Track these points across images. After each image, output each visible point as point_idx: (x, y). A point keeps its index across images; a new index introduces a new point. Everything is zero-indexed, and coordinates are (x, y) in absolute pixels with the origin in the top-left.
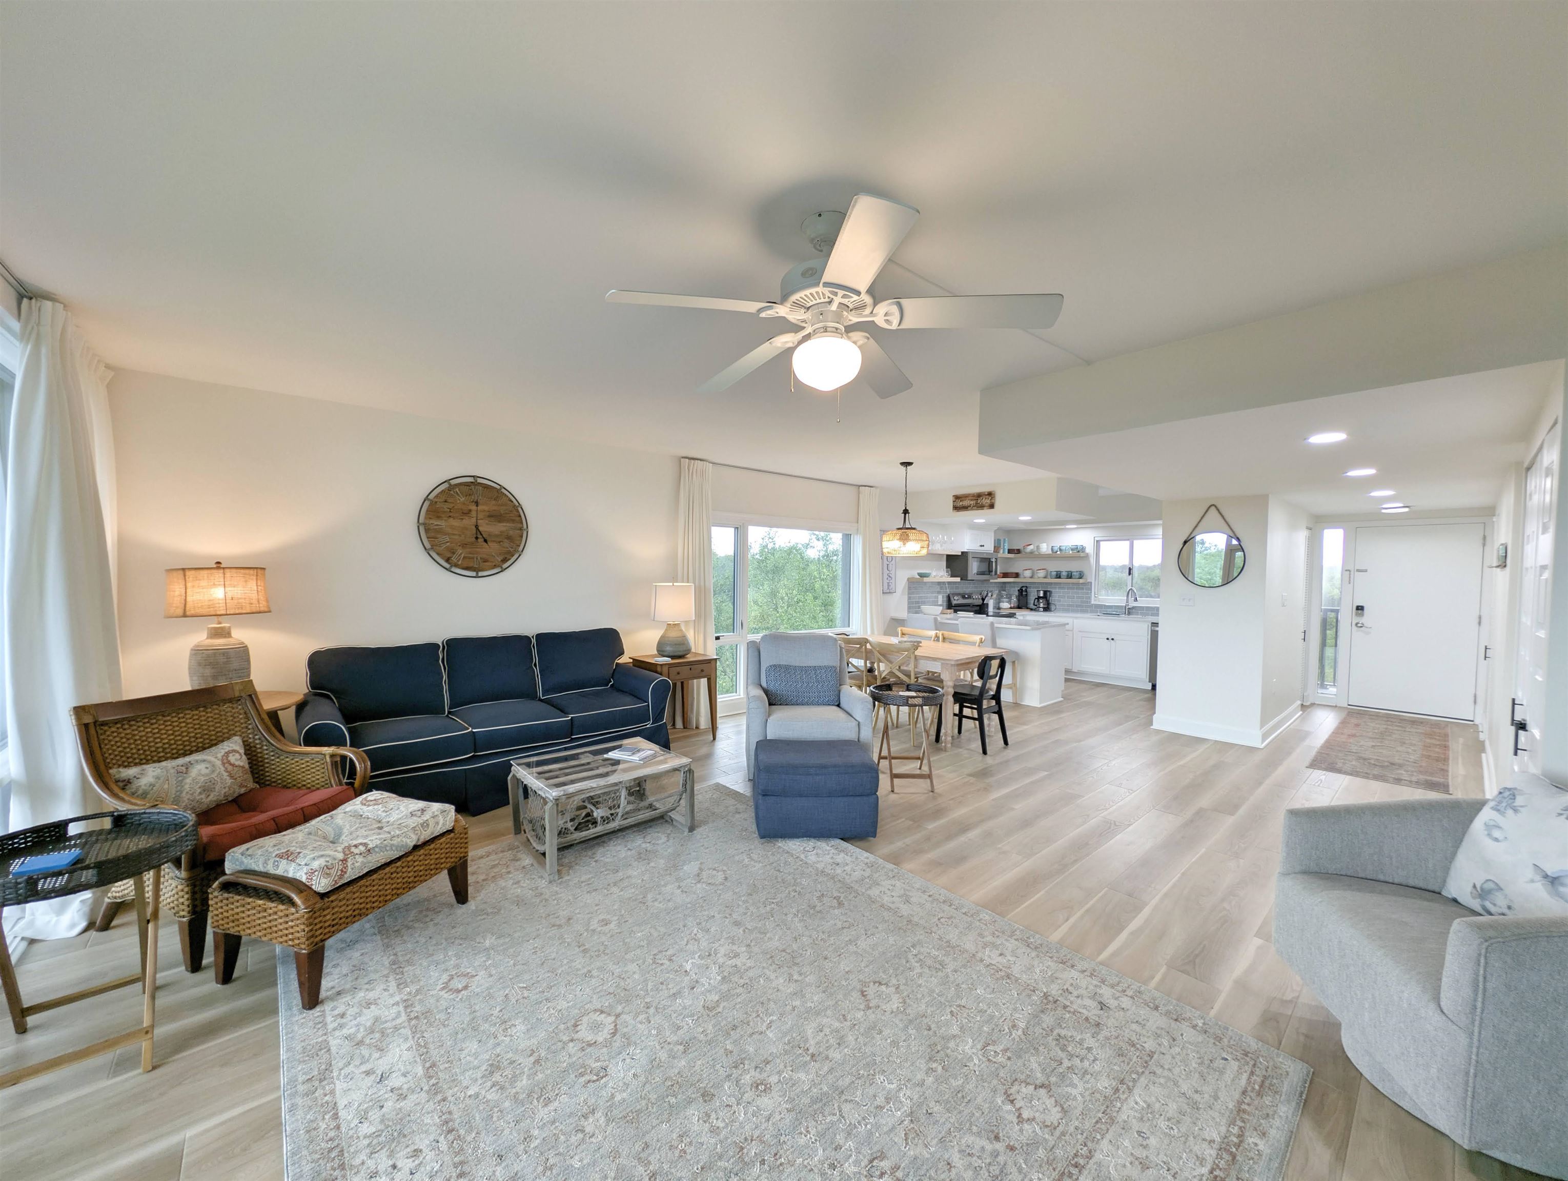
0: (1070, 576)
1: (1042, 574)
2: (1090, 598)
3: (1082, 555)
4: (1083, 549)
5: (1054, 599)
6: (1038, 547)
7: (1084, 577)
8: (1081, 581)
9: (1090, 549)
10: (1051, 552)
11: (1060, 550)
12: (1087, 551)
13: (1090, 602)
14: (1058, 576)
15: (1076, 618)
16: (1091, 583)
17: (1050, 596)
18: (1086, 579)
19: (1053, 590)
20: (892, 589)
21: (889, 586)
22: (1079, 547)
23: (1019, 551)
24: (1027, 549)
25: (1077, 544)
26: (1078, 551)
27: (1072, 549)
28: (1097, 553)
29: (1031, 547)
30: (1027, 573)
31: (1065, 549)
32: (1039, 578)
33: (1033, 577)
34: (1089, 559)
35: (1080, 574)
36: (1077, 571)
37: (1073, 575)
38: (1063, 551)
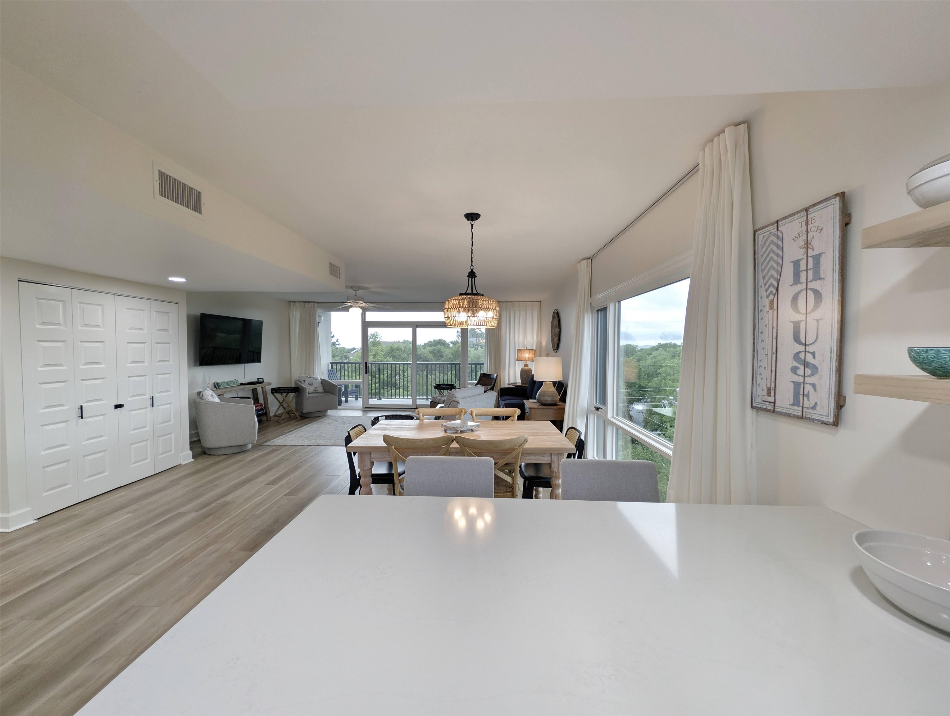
20: (814, 407)
21: (801, 397)
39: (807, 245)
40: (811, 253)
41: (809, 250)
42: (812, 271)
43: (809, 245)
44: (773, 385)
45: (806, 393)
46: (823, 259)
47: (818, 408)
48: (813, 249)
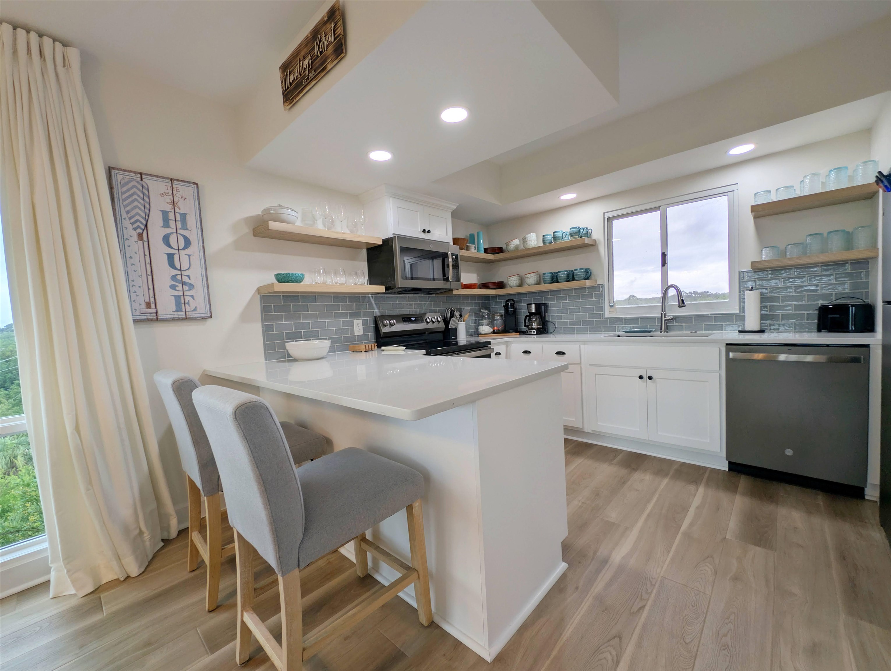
0: (571, 277)
1: (531, 279)
2: (602, 309)
3: (587, 241)
4: (588, 234)
5: (552, 315)
6: (524, 240)
7: (592, 277)
8: (588, 283)
9: (598, 235)
10: (541, 244)
11: (555, 238)
12: (595, 236)
13: (603, 314)
14: (555, 279)
15: (585, 342)
16: (602, 286)
17: (546, 311)
18: (596, 281)
19: (549, 303)
20: (195, 310)
21: (183, 305)
22: (582, 230)
23: (501, 250)
24: (510, 245)
25: (579, 227)
26: (581, 237)
27: (572, 235)
28: (609, 238)
29: (516, 242)
30: (513, 281)
31: (561, 235)
32: (529, 285)
33: (521, 285)
34: (598, 251)
35: (586, 274)
36: (581, 269)
37: (576, 275)
38: (559, 239)
39: (174, 204)
40: (177, 210)
41: (176, 208)
42: (180, 222)
43: (175, 204)
44: (152, 300)
45: (186, 301)
46: (188, 217)
47: (198, 310)
48: (179, 209)
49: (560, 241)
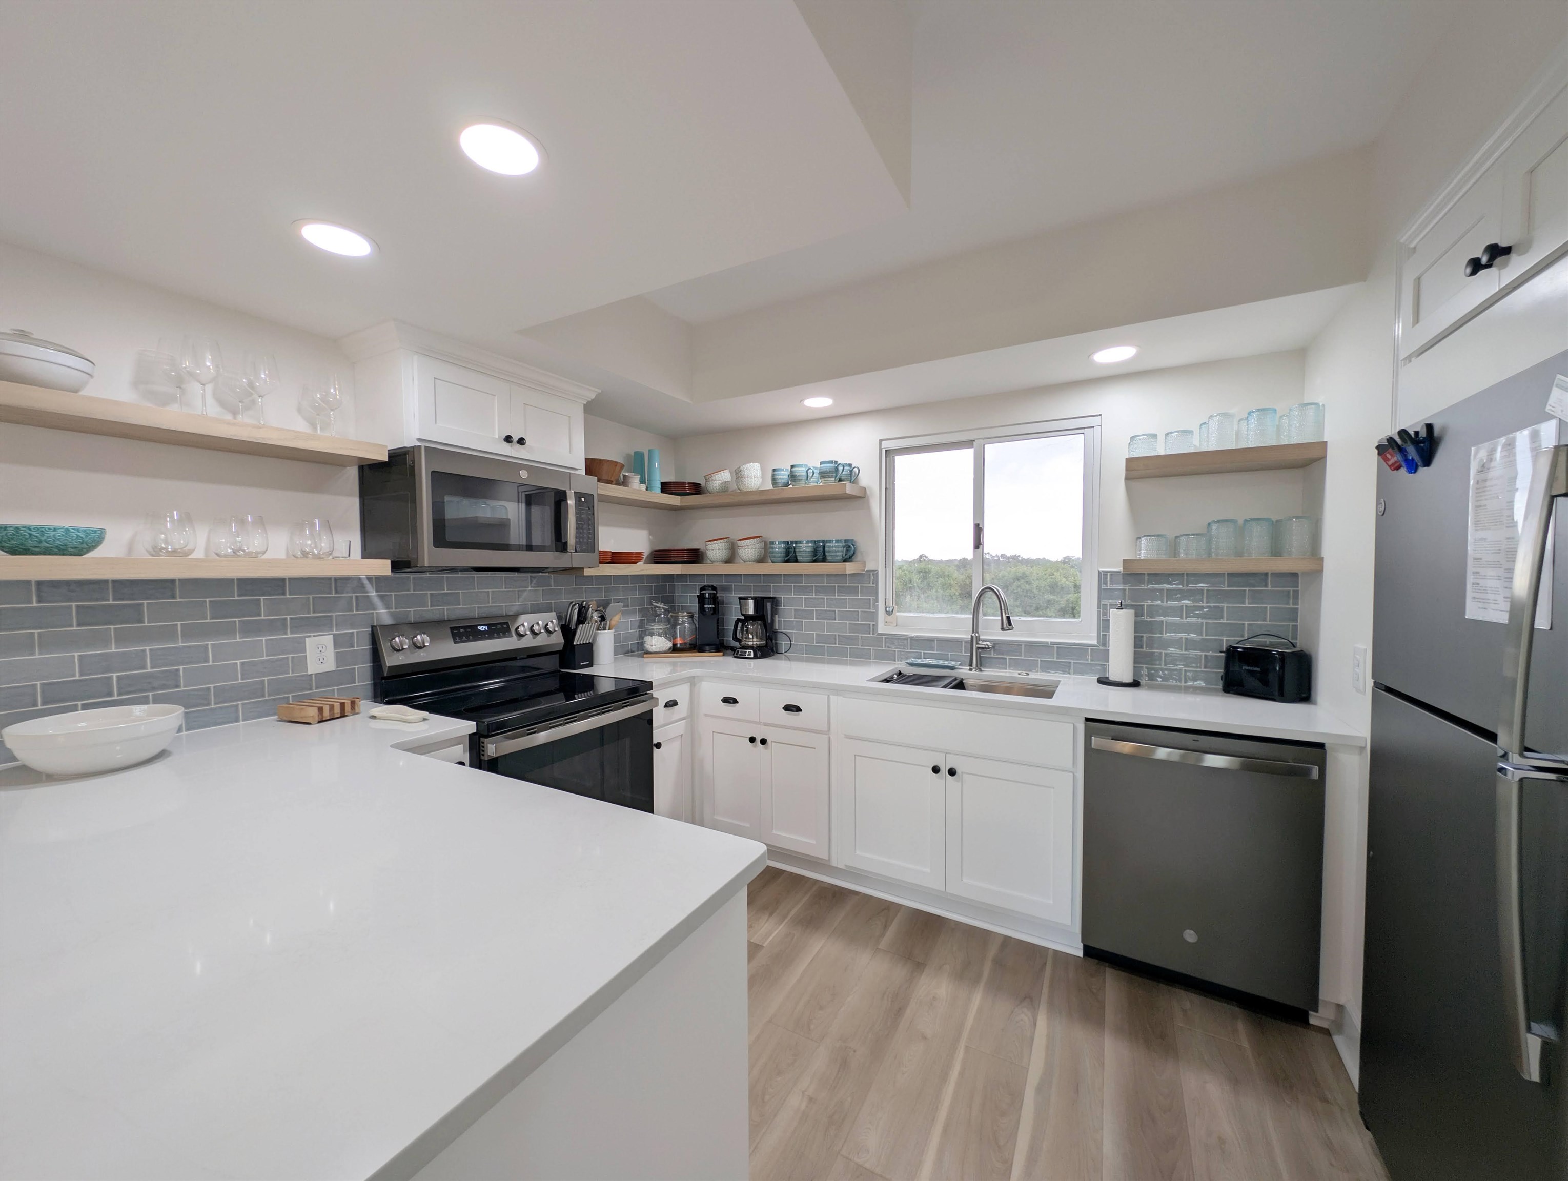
0: (819, 554)
1: (749, 550)
2: (874, 616)
3: (849, 489)
4: (852, 476)
5: (785, 621)
6: (738, 475)
7: (858, 557)
8: (849, 568)
9: (869, 478)
10: (769, 486)
11: (793, 477)
12: (863, 481)
13: (875, 627)
14: (790, 555)
15: (838, 691)
16: (875, 573)
17: (775, 612)
18: (864, 564)
19: (782, 596)
22: (841, 468)
23: (697, 489)
24: (713, 480)
25: (836, 462)
26: (840, 480)
27: (823, 474)
28: (888, 487)
29: (725, 476)
30: (716, 551)
31: (805, 473)
32: (745, 562)
33: (729, 560)
34: (868, 508)
35: (847, 551)
36: (837, 541)
37: (829, 552)
38: (800, 480)
49: (802, 484)
